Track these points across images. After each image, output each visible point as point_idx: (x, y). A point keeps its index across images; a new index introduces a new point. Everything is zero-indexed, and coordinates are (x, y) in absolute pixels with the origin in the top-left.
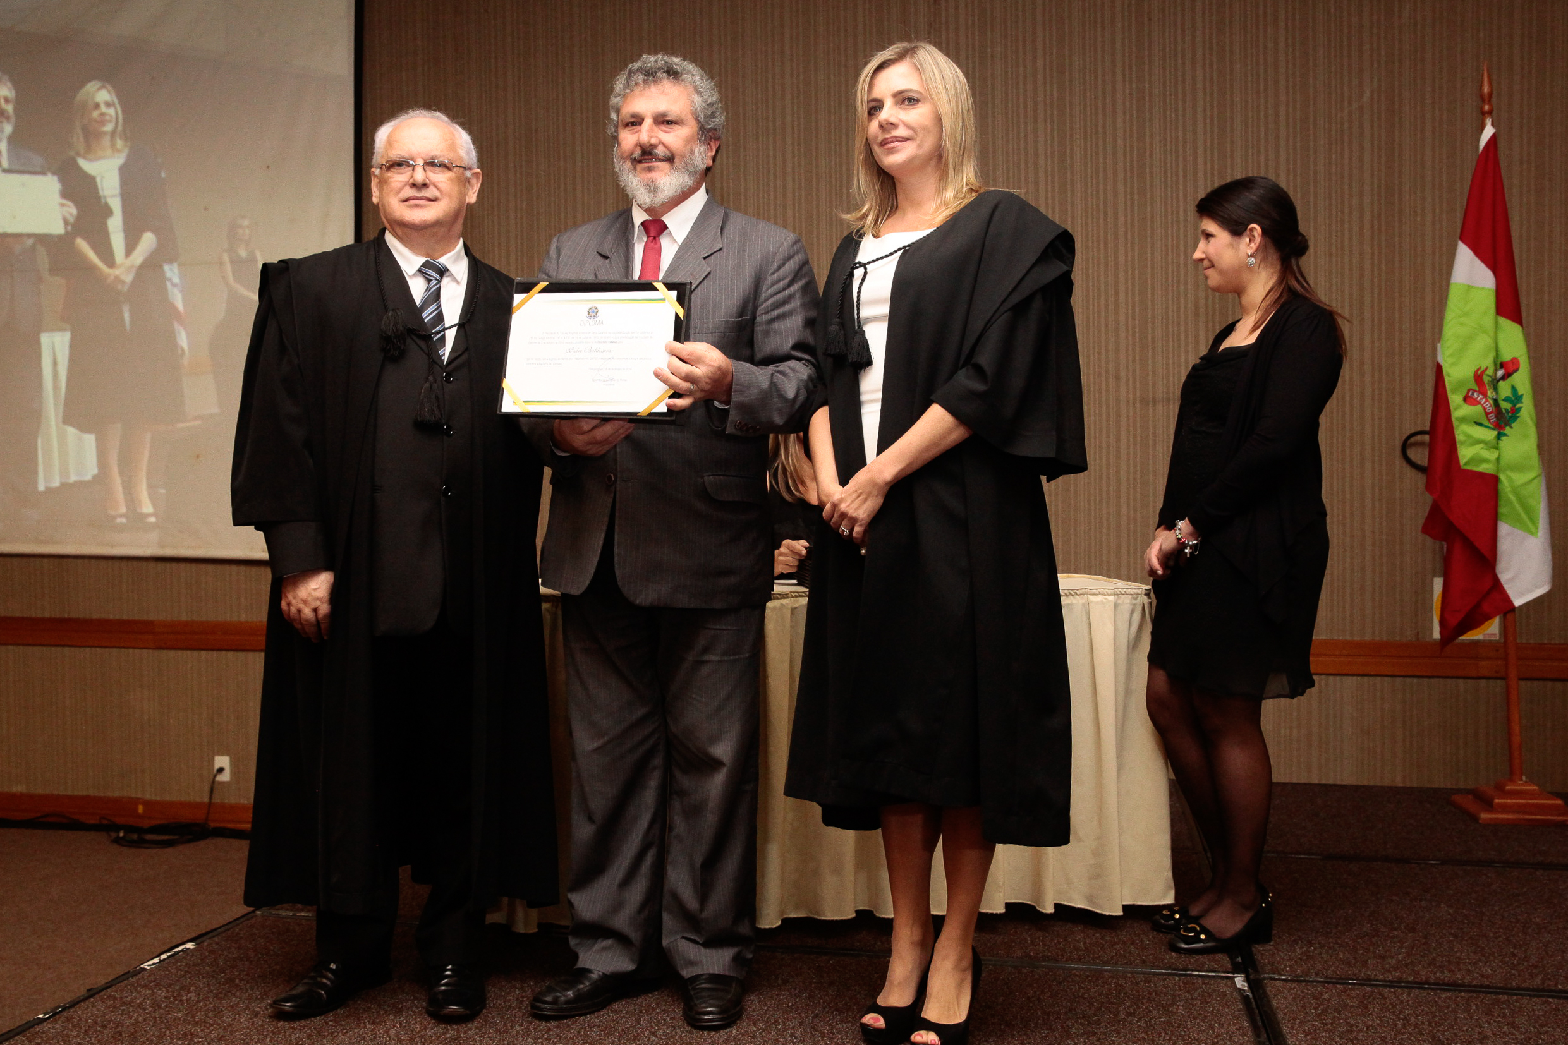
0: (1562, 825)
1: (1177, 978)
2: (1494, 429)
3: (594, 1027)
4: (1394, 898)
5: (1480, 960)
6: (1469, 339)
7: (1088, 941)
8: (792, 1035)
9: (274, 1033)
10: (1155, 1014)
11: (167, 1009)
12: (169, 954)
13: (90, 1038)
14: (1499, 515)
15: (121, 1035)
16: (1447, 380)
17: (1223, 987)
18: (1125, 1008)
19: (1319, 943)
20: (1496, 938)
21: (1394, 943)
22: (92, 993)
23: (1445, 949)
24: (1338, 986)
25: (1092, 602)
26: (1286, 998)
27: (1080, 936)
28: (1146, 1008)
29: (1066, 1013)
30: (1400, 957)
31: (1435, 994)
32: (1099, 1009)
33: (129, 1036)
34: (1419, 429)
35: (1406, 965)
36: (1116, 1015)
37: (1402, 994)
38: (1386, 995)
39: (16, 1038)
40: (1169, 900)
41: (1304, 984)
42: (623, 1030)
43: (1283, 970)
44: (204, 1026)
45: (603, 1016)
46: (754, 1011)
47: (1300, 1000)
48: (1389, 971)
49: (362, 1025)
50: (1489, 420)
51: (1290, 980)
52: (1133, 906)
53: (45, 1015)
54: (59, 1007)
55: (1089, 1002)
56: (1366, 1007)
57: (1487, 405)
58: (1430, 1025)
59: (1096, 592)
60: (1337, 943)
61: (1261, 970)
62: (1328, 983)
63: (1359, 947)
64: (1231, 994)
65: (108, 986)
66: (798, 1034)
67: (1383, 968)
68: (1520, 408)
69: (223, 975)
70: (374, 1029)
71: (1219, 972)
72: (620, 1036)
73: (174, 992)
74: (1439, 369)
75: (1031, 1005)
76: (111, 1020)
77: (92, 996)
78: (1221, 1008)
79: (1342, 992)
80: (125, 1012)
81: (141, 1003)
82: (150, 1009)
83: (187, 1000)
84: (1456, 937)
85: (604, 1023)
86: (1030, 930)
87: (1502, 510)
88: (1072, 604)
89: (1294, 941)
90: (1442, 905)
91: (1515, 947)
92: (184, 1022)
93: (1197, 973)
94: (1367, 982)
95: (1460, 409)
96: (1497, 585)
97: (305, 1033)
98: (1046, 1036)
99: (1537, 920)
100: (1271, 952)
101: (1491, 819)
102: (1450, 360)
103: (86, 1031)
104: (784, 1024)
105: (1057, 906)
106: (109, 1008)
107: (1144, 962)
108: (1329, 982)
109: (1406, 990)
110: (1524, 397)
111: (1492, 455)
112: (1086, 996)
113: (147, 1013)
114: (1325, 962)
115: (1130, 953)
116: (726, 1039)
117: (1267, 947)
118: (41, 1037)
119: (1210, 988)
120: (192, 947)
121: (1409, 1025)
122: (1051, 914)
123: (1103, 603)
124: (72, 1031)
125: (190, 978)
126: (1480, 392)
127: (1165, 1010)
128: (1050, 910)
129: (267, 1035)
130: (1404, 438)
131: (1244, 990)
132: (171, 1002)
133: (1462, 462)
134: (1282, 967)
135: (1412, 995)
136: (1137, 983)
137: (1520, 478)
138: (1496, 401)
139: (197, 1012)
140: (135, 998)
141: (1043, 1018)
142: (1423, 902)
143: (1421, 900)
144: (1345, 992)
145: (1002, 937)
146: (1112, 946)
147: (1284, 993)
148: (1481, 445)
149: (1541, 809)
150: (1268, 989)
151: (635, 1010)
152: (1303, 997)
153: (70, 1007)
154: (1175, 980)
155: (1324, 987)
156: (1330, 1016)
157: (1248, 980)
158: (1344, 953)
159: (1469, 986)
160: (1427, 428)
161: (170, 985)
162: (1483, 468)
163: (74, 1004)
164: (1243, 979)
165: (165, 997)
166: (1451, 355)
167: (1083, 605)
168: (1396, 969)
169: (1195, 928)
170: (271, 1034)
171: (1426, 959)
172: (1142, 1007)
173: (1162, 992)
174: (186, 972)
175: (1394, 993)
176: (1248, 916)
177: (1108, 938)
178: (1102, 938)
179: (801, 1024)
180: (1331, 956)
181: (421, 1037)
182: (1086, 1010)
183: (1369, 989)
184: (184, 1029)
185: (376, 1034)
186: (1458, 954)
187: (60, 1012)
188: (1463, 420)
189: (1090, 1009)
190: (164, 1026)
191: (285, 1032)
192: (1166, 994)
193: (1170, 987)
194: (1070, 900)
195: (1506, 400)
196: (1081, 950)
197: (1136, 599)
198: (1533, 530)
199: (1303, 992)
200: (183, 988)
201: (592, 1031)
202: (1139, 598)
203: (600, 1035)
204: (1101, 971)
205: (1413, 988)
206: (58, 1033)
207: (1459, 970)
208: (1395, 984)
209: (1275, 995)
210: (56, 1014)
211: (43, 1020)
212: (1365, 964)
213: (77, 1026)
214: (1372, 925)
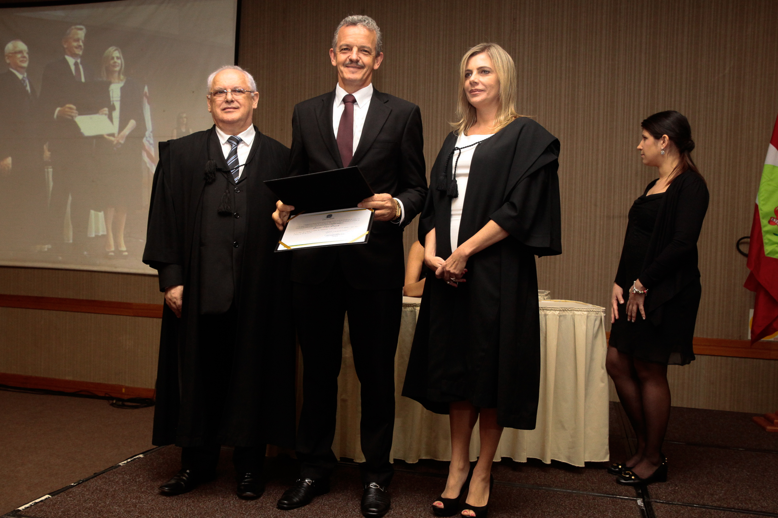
1: (609, 499)
3: (326, 505)
4: (720, 466)
5: (761, 499)
6: (773, 192)
7: (566, 478)
8: (420, 515)
9: (177, 499)
11: (129, 485)
12: (131, 459)
13: (94, 496)
15: (108, 495)
16: (760, 212)
17: (631, 504)
18: (582, 512)
19: (681, 486)
20: (771, 488)
21: (718, 488)
22: (96, 475)
23: (744, 492)
24: (689, 507)
25: (576, 314)
26: (662, 511)
27: (562, 475)
28: (593, 512)
29: (553, 512)
30: (721, 495)
31: (737, 514)
32: (569, 511)
33: (111, 496)
34: (746, 236)
35: (724, 499)
37: (720, 513)
38: (712, 513)
39: (61, 493)
40: (607, 459)
41: (671, 505)
42: (339, 508)
43: (661, 498)
44: (146, 494)
45: (331, 500)
46: (402, 502)
47: (669, 513)
48: (715, 501)
49: (218, 498)
51: (665, 503)
52: (590, 462)
53: (74, 484)
54: (81, 480)
55: (564, 508)
59: (578, 309)
60: (690, 486)
61: (650, 497)
63: (700, 489)
64: (635, 507)
65: (103, 472)
66: (423, 515)
67: (712, 500)
69: (156, 470)
70: (224, 500)
71: (630, 497)
72: (338, 511)
73: (133, 477)
74: (756, 206)
75: (536, 507)
76: (104, 488)
77: (95, 477)
78: (629, 514)
79: (691, 510)
80: (110, 485)
81: (118, 481)
82: (122, 484)
83: (139, 481)
85: (331, 504)
88: (566, 315)
89: (669, 484)
90: (744, 471)
92: (136, 491)
93: (619, 497)
94: (704, 506)
95: (766, 227)
97: (191, 500)
100: (656, 489)
101: (773, 430)
102: (762, 202)
103: (92, 492)
104: (417, 510)
105: (552, 461)
106: (103, 482)
107: (593, 490)
108: (685, 505)
109: (723, 511)
112: (563, 504)
113: (120, 486)
114: (683, 495)
115: (586, 485)
116: (388, 515)
117: (655, 486)
118: (72, 494)
119: (624, 504)
120: (142, 457)
122: (549, 464)
123: (581, 315)
124: (86, 492)
125: (140, 471)
126: (777, 219)
127: (602, 514)
128: (549, 462)
129: (174, 500)
130: (738, 239)
131: (641, 506)
132: (131, 482)
133: (766, 253)
134: (661, 496)
135: (725, 514)
136: (589, 500)
139: (143, 487)
140: (115, 479)
141: (542, 514)
142: (735, 469)
145: (524, 474)
146: (578, 481)
147: (661, 509)
148: (776, 245)
150: (653, 507)
151: (346, 498)
152: (671, 511)
153: (86, 481)
154: (608, 499)
155: (681, 507)
157: (644, 501)
158: (693, 492)
159: (755, 511)
160: (749, 235)
161: (131, 474)
162: (776, 256)
163: (88, 480)
164: (641, 501)
165: (129, 479)
166: (763, 200)
167: (572, 315)
168: (718, 501)
169: (629, 473)
170: (176, 500)
171: (734, 496)
172: (590, 512)
173: (601, 505)
174: (139, 468)
175: (717, 512)
176: (655, 468)
177: (576, 477)
178: (574, 477)
179: (424, 510)
180: (686, 492)
181: (245, 505)
182: (563, 512)
183: (704, 510)
184: (136, 494)
185: (224, 502)
186: (751, 495)
187: (81, 483)
188: (768, 232)
189: (565, 511)
190: (127, 493)
191: (182, 499)
192: (603, 506)
193: (605, 503)
194: (559, 458)
196: (562, 482)
197: (597, 314)
199: (670, 509)
200: (137, 475)
201: (325, 507)
202: (599, 314)
203: (329, 509)
204: (572, 493)
205: (726, 510)
206: (80, 493)
207: (751, 503)
208: (718, 508)
209: (657, 510)
210: (79, 484)
211: (73, 486)
212: (703, 497)
213: (88, 490)
214: (708, 478)
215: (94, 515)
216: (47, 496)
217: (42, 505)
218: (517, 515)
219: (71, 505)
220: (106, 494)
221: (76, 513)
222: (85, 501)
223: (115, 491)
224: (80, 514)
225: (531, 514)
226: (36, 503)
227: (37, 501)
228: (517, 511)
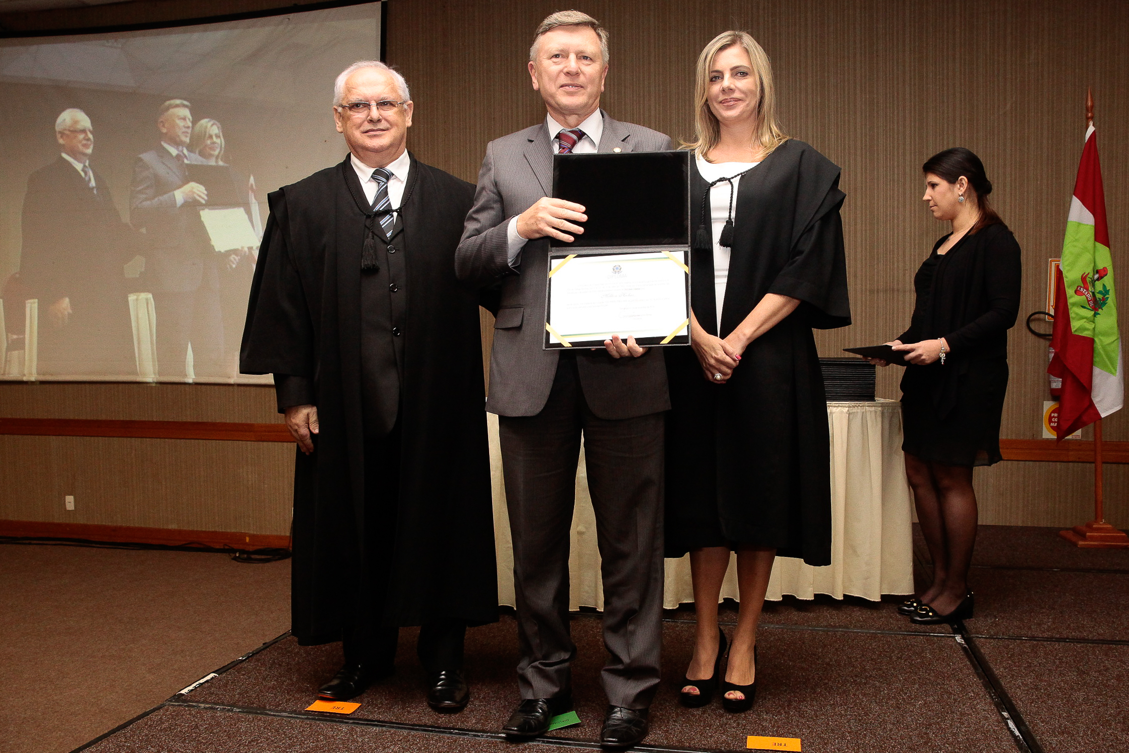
0: (1126, 547)
1: (922, 637)
2: (1092, 310)
4: (1038, 590)
5: (1096, 625)
6: (1078, 256)
7: (864, 616)
10: (914, 658)
14: (1094, 363)
16: (1065, 280)
17: (949, 642)
18: (895, 655)
19: (1001, 616)
20: (1102, 613)
21: (1044, 616)
22: (266, 646)
23: (1074, 619)
25: (868, 411)
26: (988, 648)
27: (859, 613)
28: (907, 654)
29: (861, 658)
30: (1049, 624)
31: (1074, 645)
32: (880, 655)
35: (1054, 629)
36: (891, 658)
37: (1055, 645)
38: (1046, 646)
39: (229, 671)
41: (997, 640)
43: (983, 632)
47: (997, 649)
48: (1044, 632)
50: (1089, 305)
51: (988, 638)
52: (888, 595)
53: (243, 657)
54: (250, 653)
56: (1036, 653)
57: (1088, 296)
58: (1075, 662)
60: (1011, 616)
61: (969, 632)
62: (1011, 639)
63: (1024, 619)
64: (955, 645)
65: (275, 641)
67: (1040, 630)
68: (1108, 298)
71: (946, 633)
74: (1061, 272)
77: (267, 648)
78: (951, 654)
79: (1020, 644)
83: (326, 650)
84: (1078, 612)
86: (828, 610)
87: (1096, 359)
88: (856, 412)
89: (986, 615)
90: (1067, 594)
91: (1114, 618)
93: (932, 634)
94: (1033, 638)
95: (1073, 298)
96: (1092, 405)
98: (853, 671)
99: (1123, 602)
101: (1085, 545)
102: (1067, 268)
105: (845, 596)
106: (280, 654)
107: (900, 628)
109: (1057, 643)
110: (1110, 291)
111: (1090, 326)
112: (870, 648)
114: (1007, 627)
115: (890, 622)
118: (244, 671)
119: (942, 643)
121: (1063, 662)
122: (841, 601)
123: (875, 412)
126: (1084, 288)
127: (919, 656)
130: (1028, 316)
131: (962, 644)
133: (1073, 330)
134: (982, 630)
135: (1061, 646)
136: (899, 640)
137: (1107, 340)
138: (1093, 293)
142: (1056, 593)
143: (1054, 592)
144: (1022, 644)
146: (879, 619)
147: (986, 645)
148: (1085, 320)
149: (1114, 538)
150: (976, 643)
152: (998, 647)
153: (257, 653)
154: (921, 639)
155: (1009, 641)
156: (1016, 658)
157: (963, 637)
158: (1017, 622)
159: (1091, 640)
162: (1086, 334)
164: (960, 637)
166: (1068, 265)
167: (864, 412)
168: (1048, 631)
169: (926, 609)
171: (1064, 625)
173: (915, 645)
175: (1050, 644)
176: (959, 602)
177: (875, 615)
178: (872, 615)
180: (1009, 624)
183: (1035, 642)
186: (1082, 622)
187: (252, 656)
188: (1074, 304)
192: (917, 646)
193: (918, 642)
194: (852, 592)
195: (1100, 292)
196: (861, 622)
197: (894, 409)
198: (1113, 371)
199: (997, 644)
204: (876, 634)
205: (1060, 641)
206: (254, 668)
207: (1085, 631)
208: (1050, 639)
209: (982, 646)
210: (248, 657)
211: (242, 661)
212: (1030, 628)
213: (263, 664)
214: (1029, 606)
215: (282, 696)
216: (212, 675)
217: (210, 687)
218: (819, 664)
219: (248, 684)
220: (288, 669)
221: (258, 695)
222: (264, 679)
223: (298, 663)
224: (263, 695)
225: (835, 661)
226: (202, 684)
227: (202, 681)
228: (817, 659)
